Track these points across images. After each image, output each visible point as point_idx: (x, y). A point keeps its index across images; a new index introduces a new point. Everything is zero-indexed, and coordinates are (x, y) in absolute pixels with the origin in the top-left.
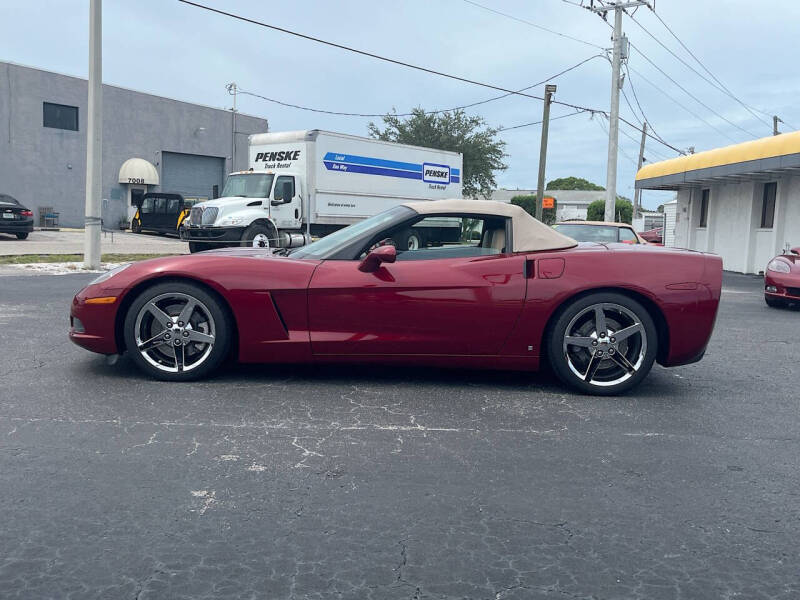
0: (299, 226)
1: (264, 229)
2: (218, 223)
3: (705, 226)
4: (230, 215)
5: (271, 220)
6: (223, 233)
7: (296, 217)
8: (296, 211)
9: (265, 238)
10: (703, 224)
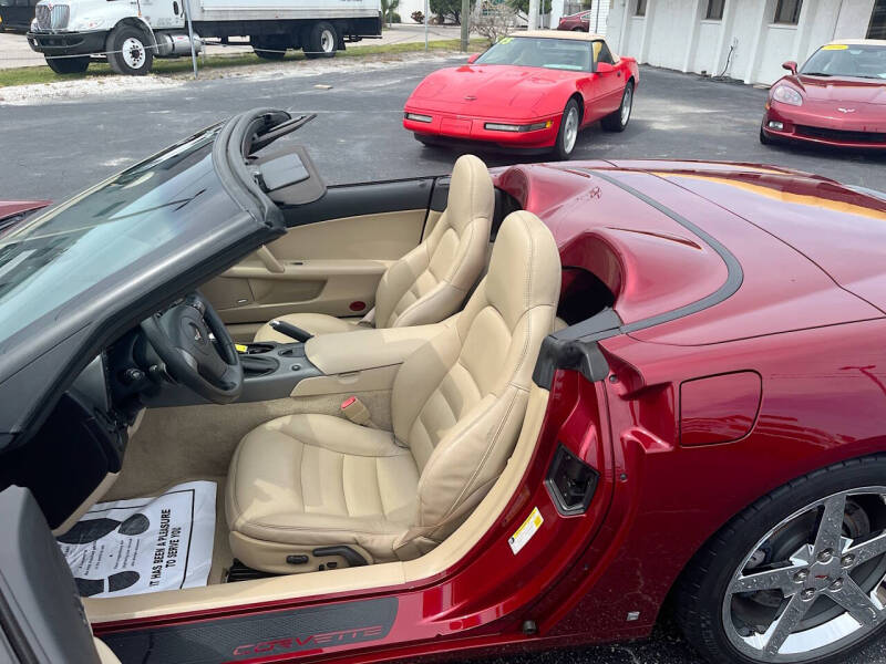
0: (182, 24)
1: (135, 31)
2: (71, 27)
3: (643, 15)
4: (87, 15)
5: (143, 19)
6: (82, 40)
7: (177, 13)
8: (175, 5)
9: (138, 44)
10: (640, 11)
